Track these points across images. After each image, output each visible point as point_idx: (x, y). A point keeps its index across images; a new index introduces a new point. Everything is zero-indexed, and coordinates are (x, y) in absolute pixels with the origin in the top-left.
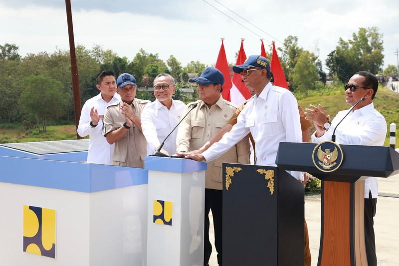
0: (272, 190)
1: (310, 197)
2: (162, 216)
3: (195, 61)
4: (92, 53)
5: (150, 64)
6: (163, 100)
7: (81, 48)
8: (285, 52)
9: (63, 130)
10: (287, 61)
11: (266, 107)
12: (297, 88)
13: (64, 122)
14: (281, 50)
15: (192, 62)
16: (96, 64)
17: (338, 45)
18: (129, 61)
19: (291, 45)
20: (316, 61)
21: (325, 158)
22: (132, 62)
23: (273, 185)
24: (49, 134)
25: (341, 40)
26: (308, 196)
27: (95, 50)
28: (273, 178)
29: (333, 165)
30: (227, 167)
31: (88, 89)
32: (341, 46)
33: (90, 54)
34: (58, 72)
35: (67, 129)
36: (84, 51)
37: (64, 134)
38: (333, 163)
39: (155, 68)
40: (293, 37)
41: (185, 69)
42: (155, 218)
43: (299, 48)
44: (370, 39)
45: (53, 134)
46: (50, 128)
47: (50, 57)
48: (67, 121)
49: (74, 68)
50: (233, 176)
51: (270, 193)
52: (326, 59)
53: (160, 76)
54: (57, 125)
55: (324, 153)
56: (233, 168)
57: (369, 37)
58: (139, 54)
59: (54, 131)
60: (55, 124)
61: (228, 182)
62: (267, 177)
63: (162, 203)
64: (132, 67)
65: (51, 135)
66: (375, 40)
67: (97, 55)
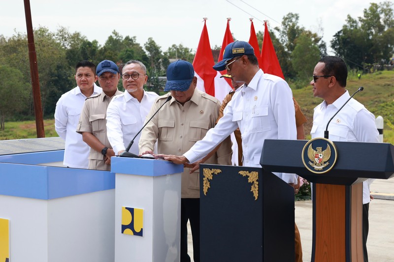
0: (256, 195)
1: (308, 203)
2: (131, 226)
3: (178, 45)
4: (57, 36)
5: (124, 49)
6: (132, 90)
7: (43, 31)
8: (283, 32)
9: (24, 126)
10: (285, 44)
11: (256, 98)
12: (297, 75)
13: (25, 117)
14: (278, 30)
15: (173, 46)
16: (61, 48)
17: (346, 23)
18: (100, 46)
19: (291, 24)
20: (320, 43)
21: (316, 157)
22: (104, 47)
23: (257, 189)
24: (8, 132)
25: (349, 17)
26: (306, 201)
27: (61, 32)
28: (257, 181)
29: (325, 165)
30: (204, 169)
31: (53, 78)
32: (348, 25)
33: (54, 37)
34: (16, 59)
35: (29, 126)
36: (47, 34)
37: (25, 131)
38: (325, 163)
39: (130, 53)
40: (294, 14)
41: (165, 53)
42: (124, 228)
43: (300, 28)
44: (382, 16)
45: (12, 131)
46: (8, 125)
47: (7, 41)
48: (28, 116)
49: (33, 55)
50: (211, 178)
51: (255, 198)
52: (332, 40)
53: (129, 63)
54: (17, 120)
55: (315, 151)
56: (211, 170)
57: (382, 13)
58: (111, 36)
59: (13, 128)
60: (15, 119)
61: (206, 187)
62: (250, 181)
63: (131, 210)
64: (104, 53)
65: (10, 133)
66: (388, 16)
67: (62, 38)
